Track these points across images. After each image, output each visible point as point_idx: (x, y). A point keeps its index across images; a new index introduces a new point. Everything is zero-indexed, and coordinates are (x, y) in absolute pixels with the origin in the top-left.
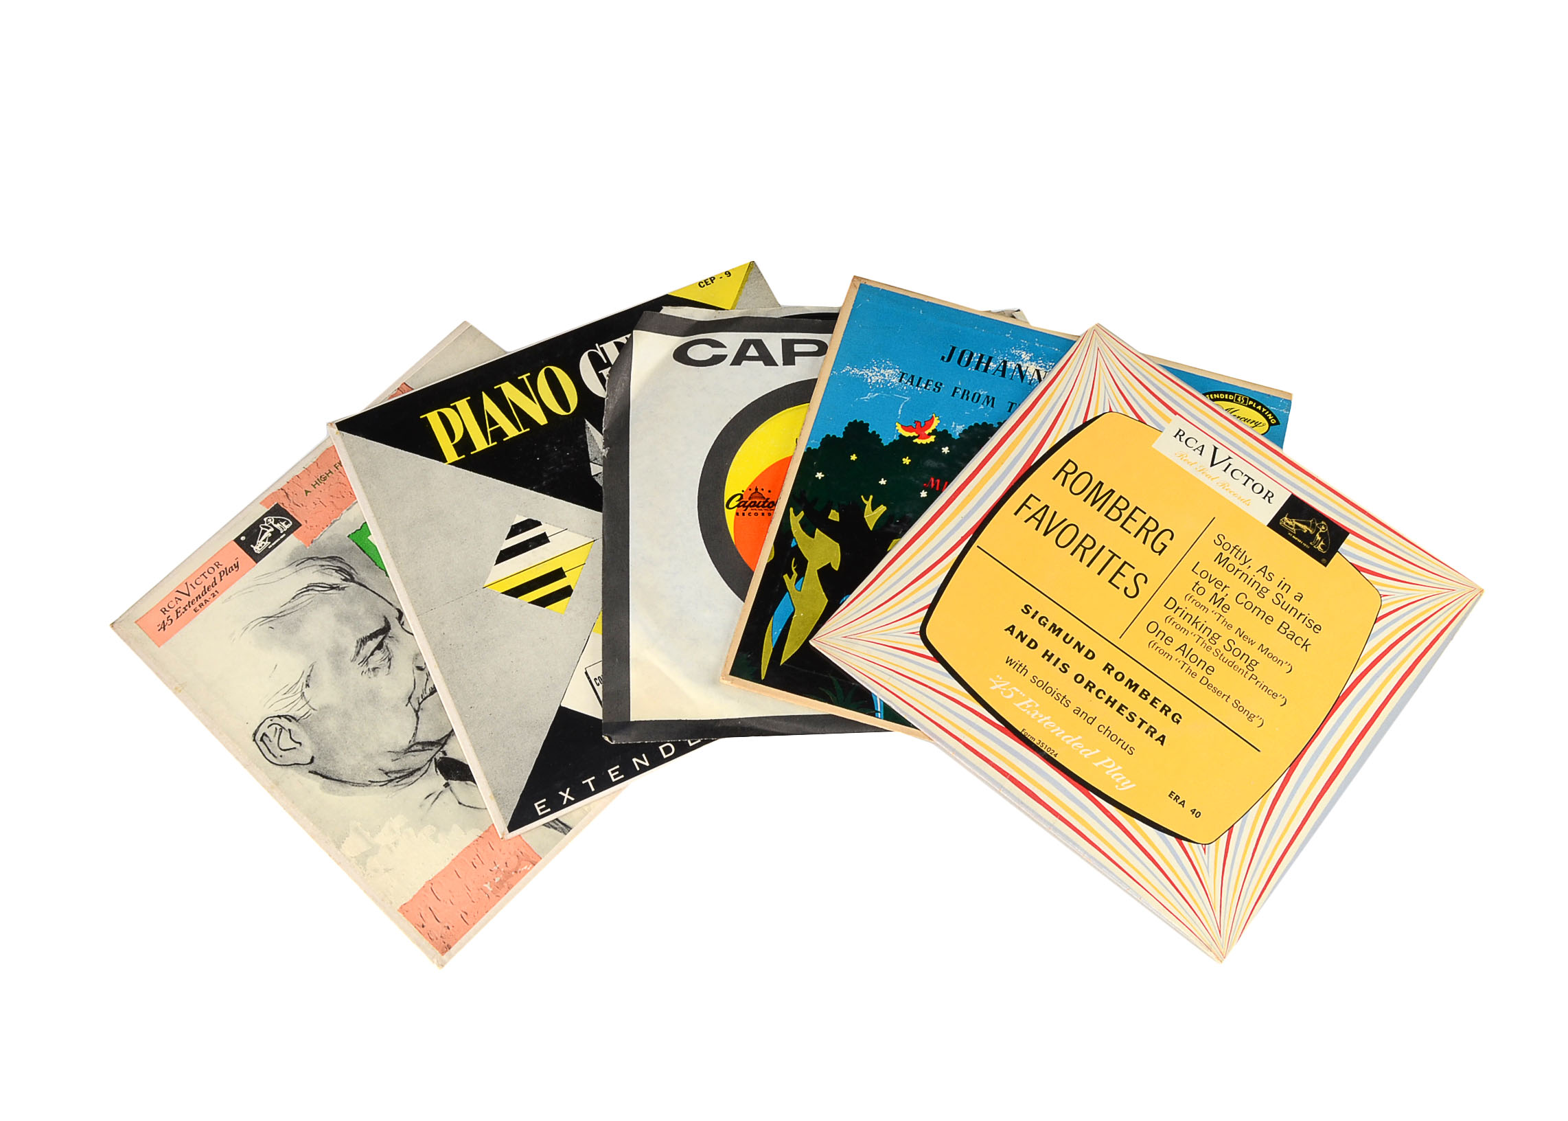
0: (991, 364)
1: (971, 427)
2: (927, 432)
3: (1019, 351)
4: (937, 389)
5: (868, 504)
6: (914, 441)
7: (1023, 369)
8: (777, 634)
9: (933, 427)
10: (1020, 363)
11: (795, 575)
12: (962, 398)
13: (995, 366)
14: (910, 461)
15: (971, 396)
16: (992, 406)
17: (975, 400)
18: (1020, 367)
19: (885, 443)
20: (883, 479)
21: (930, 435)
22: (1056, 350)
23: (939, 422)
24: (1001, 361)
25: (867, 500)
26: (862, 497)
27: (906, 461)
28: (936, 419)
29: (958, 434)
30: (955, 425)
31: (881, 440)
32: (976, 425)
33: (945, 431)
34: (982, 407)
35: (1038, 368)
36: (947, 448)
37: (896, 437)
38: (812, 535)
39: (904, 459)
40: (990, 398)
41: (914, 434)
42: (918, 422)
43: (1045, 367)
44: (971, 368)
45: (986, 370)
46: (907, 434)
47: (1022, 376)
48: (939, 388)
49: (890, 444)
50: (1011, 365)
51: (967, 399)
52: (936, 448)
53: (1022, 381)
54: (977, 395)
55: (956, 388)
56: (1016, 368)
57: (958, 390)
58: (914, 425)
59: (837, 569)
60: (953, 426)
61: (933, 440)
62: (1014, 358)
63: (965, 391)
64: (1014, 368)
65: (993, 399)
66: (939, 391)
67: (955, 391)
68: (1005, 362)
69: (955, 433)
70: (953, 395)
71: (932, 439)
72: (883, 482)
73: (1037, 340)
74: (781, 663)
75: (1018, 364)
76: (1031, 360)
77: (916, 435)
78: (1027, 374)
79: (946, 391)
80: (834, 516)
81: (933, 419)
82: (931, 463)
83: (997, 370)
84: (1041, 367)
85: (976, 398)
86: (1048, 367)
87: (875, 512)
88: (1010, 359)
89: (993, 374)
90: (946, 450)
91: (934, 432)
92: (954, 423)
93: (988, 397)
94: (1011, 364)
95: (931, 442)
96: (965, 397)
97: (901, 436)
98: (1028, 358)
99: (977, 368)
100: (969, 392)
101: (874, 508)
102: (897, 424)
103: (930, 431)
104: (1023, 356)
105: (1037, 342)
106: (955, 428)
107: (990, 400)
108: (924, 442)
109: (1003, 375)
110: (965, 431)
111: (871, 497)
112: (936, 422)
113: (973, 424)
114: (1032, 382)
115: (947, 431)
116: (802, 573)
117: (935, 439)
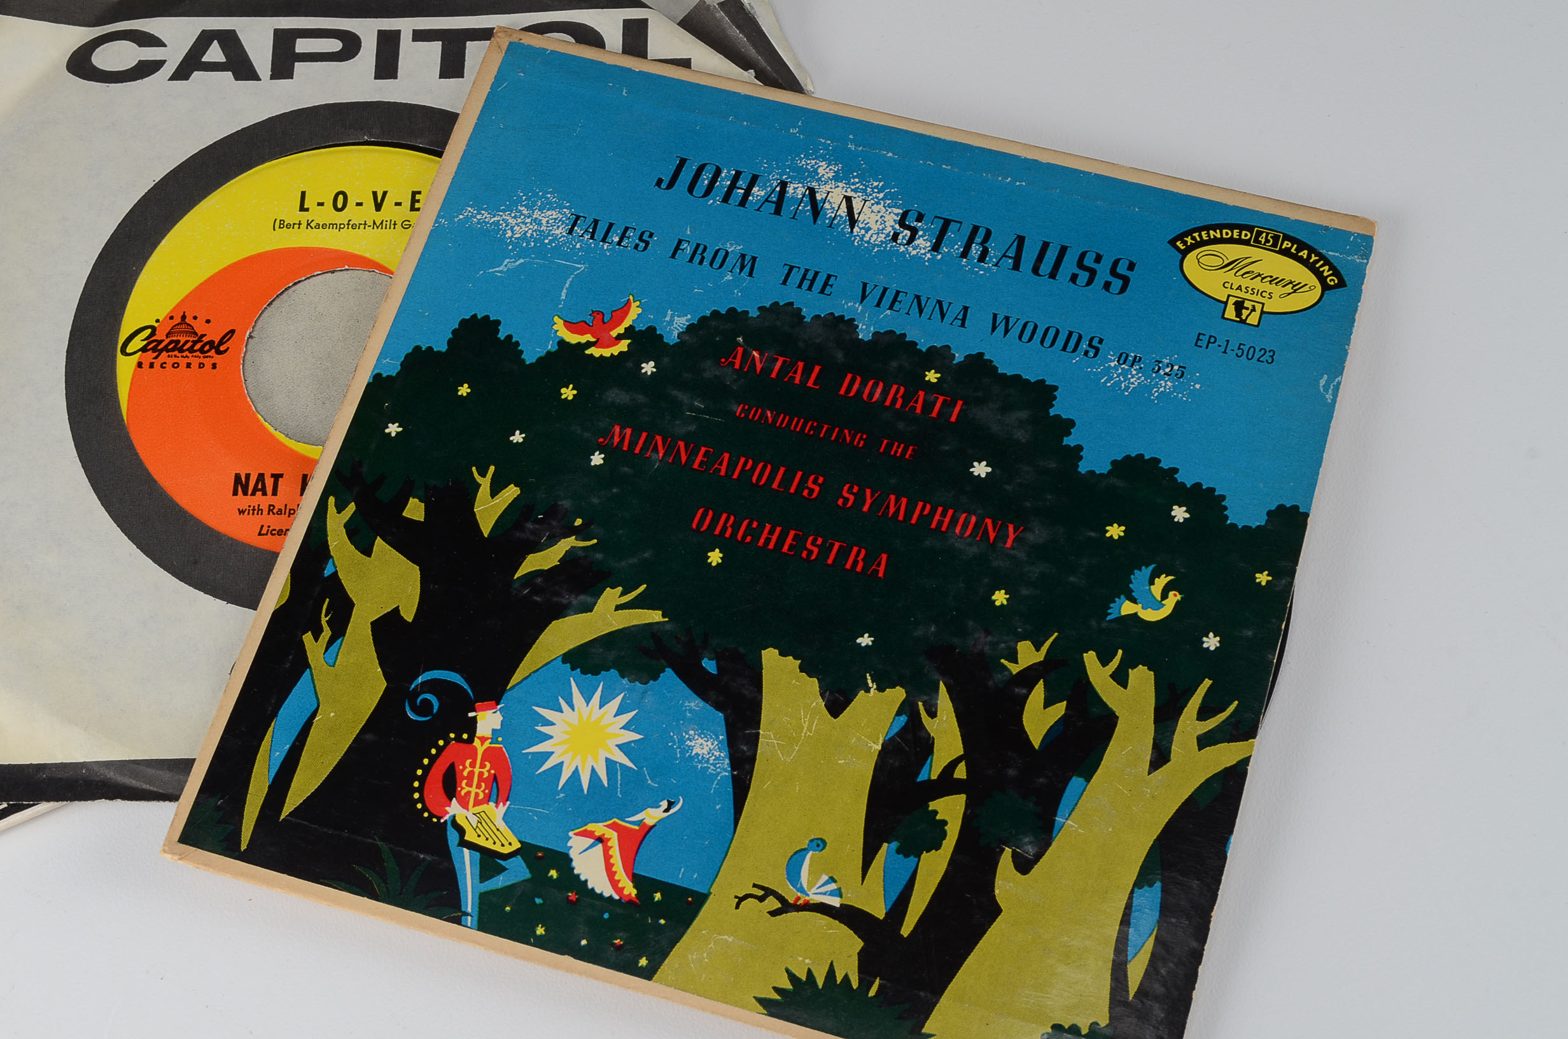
0: (755, 189)
1: (703, 319)
2: (614, 333)
3: (813, 162)
4: (642, 245)
5: (485, 483)
6: (588, 352)
7: (819, 197)
8: (279, 756)
9: (627, 323)
10: (814, 184)
11: (327, 633)
12: (691, 260)
13: (763, 193)
14: (575, 392)
15: (709, 255)
16: (750, 274)
17: (716, 264)
18: (812, 192)
19: (530, 356)
20: (518, 432)
21: (620, 338)
22: (890, 154)
23: (640, 311)
24: (775, 184)
25: (483, 474)
26: (474, 469)
27: (568, 393)
28: (634, 305)
29: (676, 333)
30: (672, 316)
31: (522, 352)
32: (715, 313)
33: (652, 330)
34: (729, 277)
35: (849, 194)
36: (652, 364)
37: (552, 346)
38: (367, 551)
39: (563, 390)
40: (748, 258)
41: (589, 338)
42: (598, 312)
43: (864, 191)
44: (715, 200)
45: (743, 202)
46: (573, 339)
47: (816, 210)
48: (647, 243)
49: (540, 360)
50: (796, 190)
51: (701, 263)
52: (630, 365)
53: (815, 223)
54: (721, 254)
55: (680, 242)
56: (804, 195)
57: (684, 245)
58: (589, 319)
59: (410, 620)
60: (668, 319)
61: (626, 349)
62: (802, 174)
63: (698, 245)
64: (800, 196)
65: (754, 259)
66: (645, 248)
67: (677, 248)
68: (784, 185)
69: (671, 331)
70: (673, 256)
71: (623, 346)
72: (518, 438)
73: (851, 137)
74: (282, 818)
75: (809, 188)
76: (836, 178)
77: (593, 340)
78: (827, 206)
79: (661, 246)
80: (415, 510)
81: (630, 303)
82: (616, 396)
83: (767, 200)
84: (855, 191)
85: (720, 259)
86: (869, 190)
87: (498, 499)
88: (794, 178)
89: (758, 210)
90: (649, 368)
91: (630, 332)
92: (669, 312)
93: (743, 256)
94: (795, 188)
95: (621, 353)
96: (698, 258)
97: (562, 343)
98: (831, 175)
99: (726, 199)
100: (705, 248)
101: (494, 492)
102: (556, 319)
103: (621, 330)
104: (820, 171)
105: (852, 141)
106: (672, 320)
107: (749, 264)
108: (606, 353)
109: (778, 211)
110: (691, 328)
111: (492, 468)
112: (635, 312)
113: (708, 313)
114: (836, 222)
115: (655, 329)
116: (339, 629)
117: (629, 345)
